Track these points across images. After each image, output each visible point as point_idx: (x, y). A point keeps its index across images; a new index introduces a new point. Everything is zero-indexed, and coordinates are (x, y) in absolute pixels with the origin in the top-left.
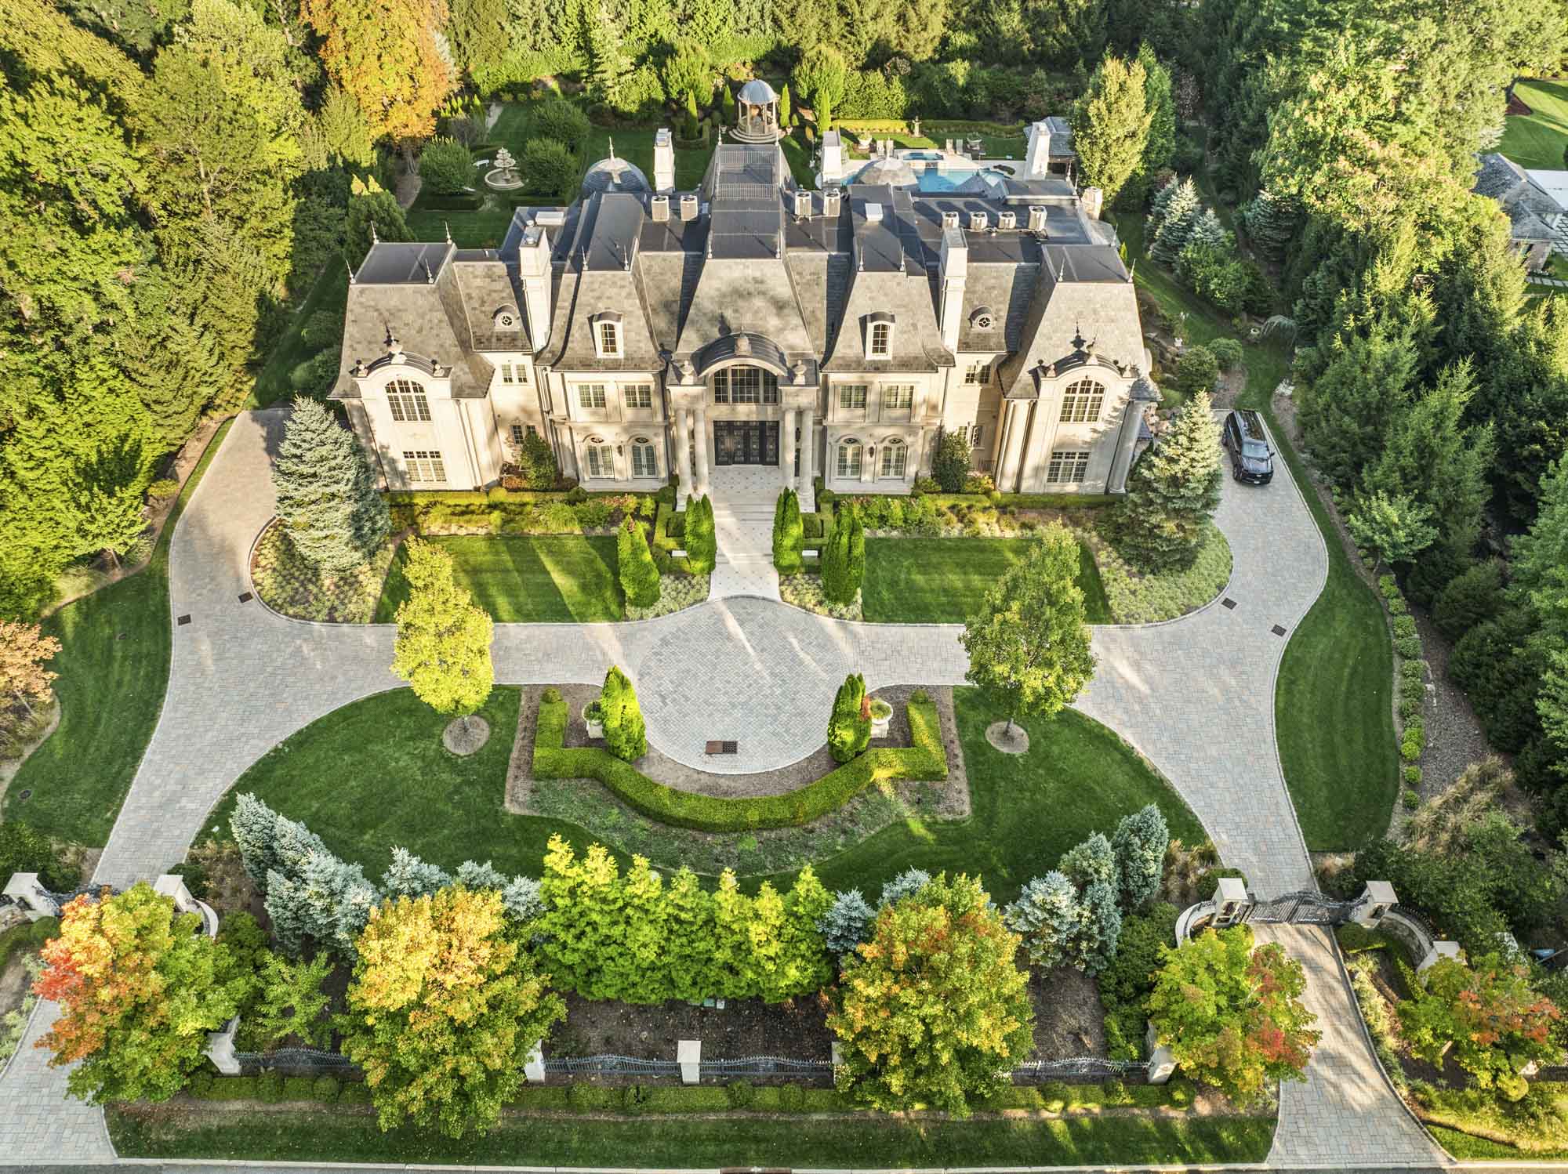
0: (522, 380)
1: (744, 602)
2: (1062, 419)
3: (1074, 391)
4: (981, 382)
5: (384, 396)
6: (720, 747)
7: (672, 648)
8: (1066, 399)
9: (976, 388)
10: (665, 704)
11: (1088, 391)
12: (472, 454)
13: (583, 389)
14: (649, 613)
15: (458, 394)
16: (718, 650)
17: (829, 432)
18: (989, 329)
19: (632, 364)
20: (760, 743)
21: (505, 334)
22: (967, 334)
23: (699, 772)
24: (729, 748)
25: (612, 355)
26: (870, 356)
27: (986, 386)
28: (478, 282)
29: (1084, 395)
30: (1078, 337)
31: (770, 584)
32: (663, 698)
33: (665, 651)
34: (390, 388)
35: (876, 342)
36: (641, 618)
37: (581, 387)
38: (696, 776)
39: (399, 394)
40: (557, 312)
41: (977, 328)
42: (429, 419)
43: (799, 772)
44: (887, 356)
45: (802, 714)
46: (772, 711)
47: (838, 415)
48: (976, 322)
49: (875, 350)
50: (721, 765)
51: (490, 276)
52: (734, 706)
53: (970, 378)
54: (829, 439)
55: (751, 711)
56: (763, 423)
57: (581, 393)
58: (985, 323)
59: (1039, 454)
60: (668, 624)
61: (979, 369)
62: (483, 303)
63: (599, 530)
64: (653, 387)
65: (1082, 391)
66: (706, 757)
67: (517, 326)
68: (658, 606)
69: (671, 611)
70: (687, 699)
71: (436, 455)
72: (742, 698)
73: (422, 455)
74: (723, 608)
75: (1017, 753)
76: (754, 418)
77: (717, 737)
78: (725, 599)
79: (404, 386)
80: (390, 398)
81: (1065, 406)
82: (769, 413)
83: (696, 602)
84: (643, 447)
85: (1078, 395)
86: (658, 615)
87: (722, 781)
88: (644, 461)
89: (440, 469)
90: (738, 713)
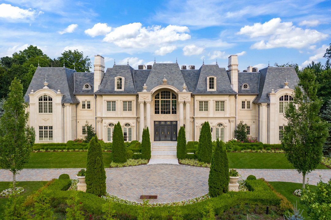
0: (89, 108)
2: (280, 112)
3: (282, 100)
5: (37, 102)
8: (280, 103)
9: (246, 110)
10: (121, 186)
11: (287, 100)
14: (121, 165)
17: (196, 121)
18: (247, 89)
19: (127, 92)
21: (85, 91)
22: (241, 90)
25: (120, 90)
26: (209, 90)
27: (249, 109)
28: (81, 77)
33: (126, 174)
34: (40, 99)
35: (210, 85)
37: (108, 102)
39: (43, 101)
41: (243, 88)
42: (52, 112)
44: (215, 90)
45: (192, 188)
46: (176, 188)
47: (198, 114)
52: (156, 187)
53: (243, 107)
54: (196, 125)
55: (165, 188)
56: (172, 122)
57: (108, 105)
58: (245, 86)
60: (128, 169)
61: (246, 103)
62: (81, 82)
64: (133, 101)
66: (140, 200)
67: (90, 88)
68: (125, 164)
69: (130, 166)
71: (51, 128)
72: (161, 185)
73: (45, 128)
76: (168, 120)
79: (45, 98)
80: (40, 103)
81: (280, 106)
83: (142, 164)
84: (128, 128)
86: (125, 167)
88: (128, 135)
89: (51, 134)
90: (159, 188)
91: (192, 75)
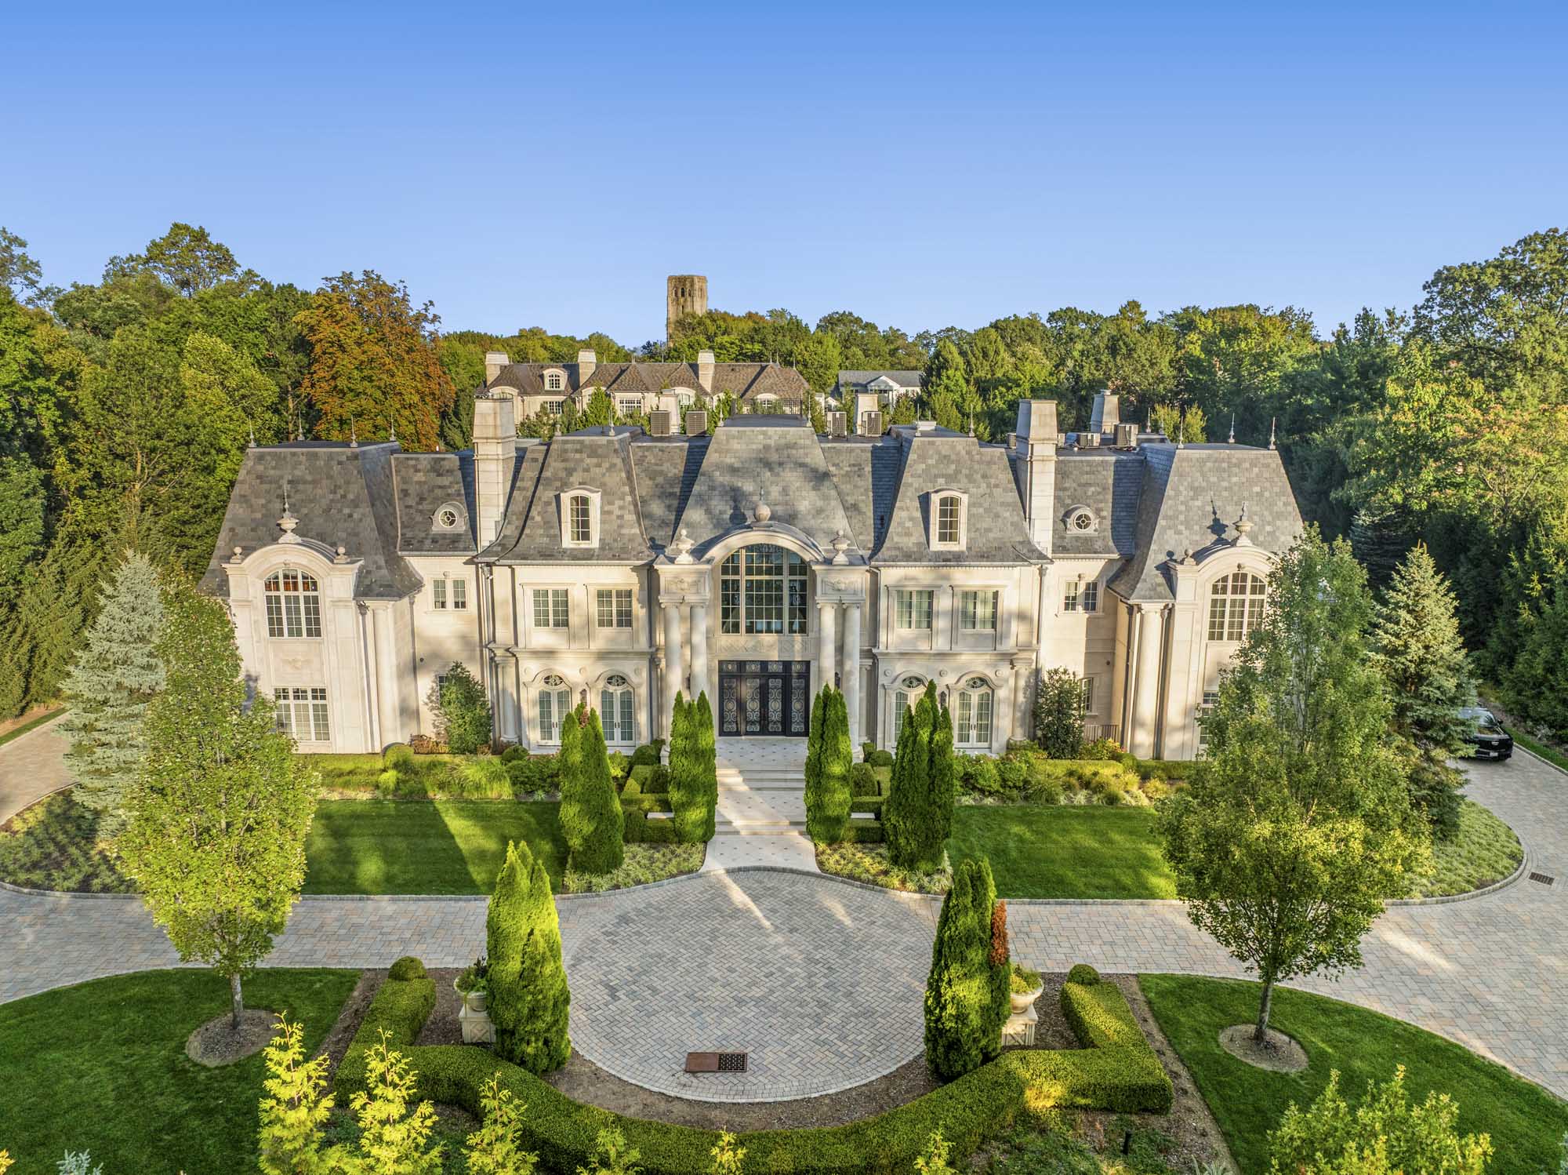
0: (460, 605)
1: (759, 875)
2: (1212, 637)
3: (1224, 590)
4: (1086, 608)
5: (258, 594)
6: (716, 1061)
7: (633, 928)
8: (1214, 602)
9: (1081, 615)
10: (615, 998)
11: (1243, 591)
12: (370, 693)
13: (540, 595)
14: (602, 882)
15: (365, 590)
16: (713, 931)
17: (882, 667)
18: (1090, 531)
19: (610, 552)
20: (791, 1055)
21: (444, 536)
22: (1063, 538)
23: (669, 1099)
24: (732, 1063)
25: (584, 544)
26: (936, 545)
27: (1094, 614)
28: (420, 477)
29: (1239, 597)
30: (1216, 521)
31: (804, 852)
32: (613, 992)
33: (625, 930)
34: (272, 584)
35: (943, 525)
36: (589, 889)
37: (537, 593)
38: (663, 1106)
39: (282, 593)
40: (516, 493)
41: (1074, 530)
42: (318, 634)
43: (870, 1098)
44: (960, 546)
45: (868, 1013)
46: (812, 1008)
47: (896, 634)
48: (1071, 521)
49: (943, 537)
50: (713, 1090)
51: (437, 469)
52: (741, 1002)
53: (1070, 604)
54: (882, 680)
55: (774, 1009)
56: (787, 665)
57: (537, 603)
58: (1083, 522)
59: (1185, 693)
60: (630, 900)
61: (1082, 588)
62: (422, 499)
63: (540, 795)
64: (636, 589)
65: (1234, 592)
66: (686, 1078)
67: (461, 526)
68: (619, 875)
69: (638, 882)
70: (654, 991)
71: (320, 694)
72: (757, 992)
73: (299, 694)
74: (728, 881)
75: (1293, 1072)
76: (774, 656)
77: (708, 1045)
78: (729, 872)
79: (291, 582)
80: (269, 599)
81: (1213, 614)
82: (797, 649)
83: (681, 873)
84: (617, 691)
85: (1229, 597)
86: (617, 887)
87: (715, 1111)
88: (617, 719)
89: (322, 716)
90: (750, 1012)
91: (868, 469)
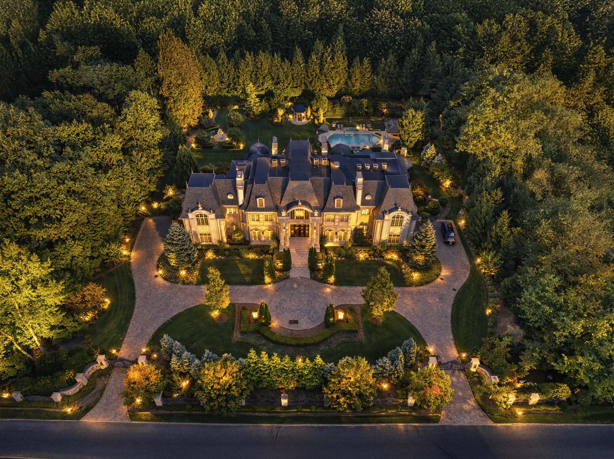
0: (235, 212)
2: (391, 226)
6: (293, 322)
10: (277, 309)
12: (220, 234)
15: (217, 217)
17: (324, 228)
18: (370, 199)
19: (268, 209)
20: (304, 321)
21: (230, 200)
22: (364, 200)
23: (287, 329)
24: (296, 322)
25: (262, 207)
28: (222, 185)
30: (395, 203)
31: (307, 274)
33: (277, 293)
34: (197, 216)
37: (252, 215)
43: (316, 329)
44: (341, 208)
45: (317, 312)
48: (366, 197)
49: (337, 206)
50: (294, 327)
51: (226, 183)
55: (302, 311)
56: (305, 225)
59: (385, 235)
60: (277, 285)
62: (224, 191)
64: (273, 215)
69: (278, 282)
70: (283, 308)
72: (300, 308)
76: (302, 224)
78: (294, 278)
79: (201, 215)
82: (306, 222)
83: (285, 279)
84: (270, 232)
85: (396, 219)
86: (274, 283)
87: (294, 332)
90: (298, 312)
91: (323, 185)
